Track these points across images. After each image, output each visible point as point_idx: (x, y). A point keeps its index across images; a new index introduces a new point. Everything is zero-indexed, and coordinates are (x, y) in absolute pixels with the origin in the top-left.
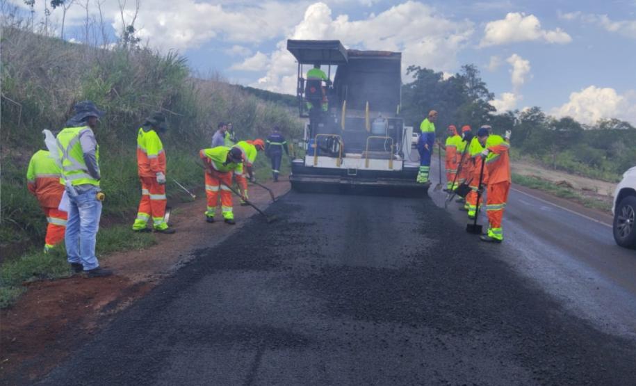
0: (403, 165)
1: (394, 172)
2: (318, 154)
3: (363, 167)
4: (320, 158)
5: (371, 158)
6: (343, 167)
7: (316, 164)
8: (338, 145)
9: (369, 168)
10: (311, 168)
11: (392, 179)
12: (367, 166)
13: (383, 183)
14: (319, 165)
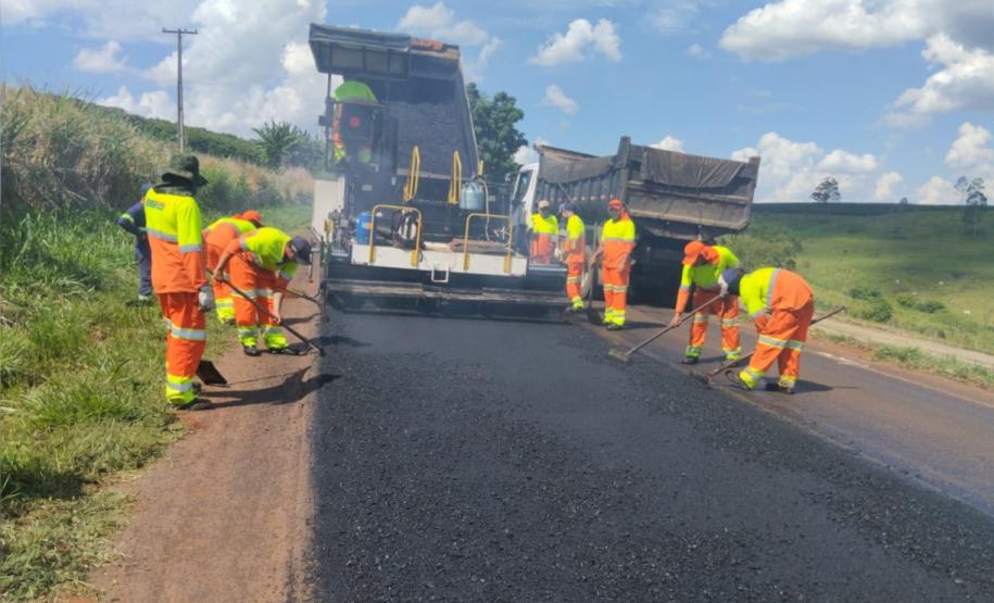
0: (528, 266)
1: (513, 278)
2: (377, 243)
3: (459, 269)
4: (380, 250)
5: (474, 252)
6: (423, 267)
7: (372, 260)
8: (414, 227)
9: (470, 271)
10: (364, 267)
11: (508, 290)
12: (466, 267)
13: (496, 297)
14: (379, 262)
